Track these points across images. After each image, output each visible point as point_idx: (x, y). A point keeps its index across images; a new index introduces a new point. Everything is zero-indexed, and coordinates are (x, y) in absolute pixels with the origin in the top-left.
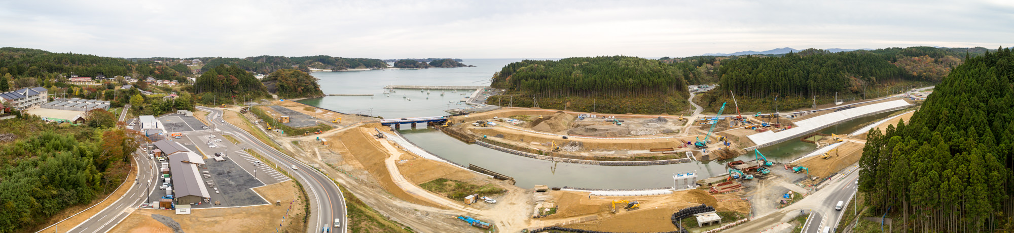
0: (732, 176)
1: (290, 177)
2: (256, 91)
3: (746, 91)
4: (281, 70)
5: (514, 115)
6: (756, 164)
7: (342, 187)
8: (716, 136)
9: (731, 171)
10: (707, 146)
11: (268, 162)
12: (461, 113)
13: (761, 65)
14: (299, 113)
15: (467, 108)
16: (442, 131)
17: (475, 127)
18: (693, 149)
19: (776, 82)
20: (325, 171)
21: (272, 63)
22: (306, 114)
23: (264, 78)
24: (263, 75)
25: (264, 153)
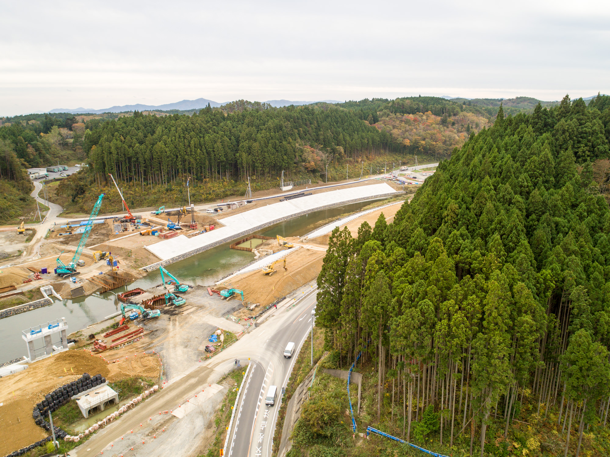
0: (127, 316)
3: (138, 173)
6: (164, 292)
8: (92, 253)
9: (124, 308)
10: (78, 271)
13: (159, 130)
18: (52, 281)
19: (186, 157)
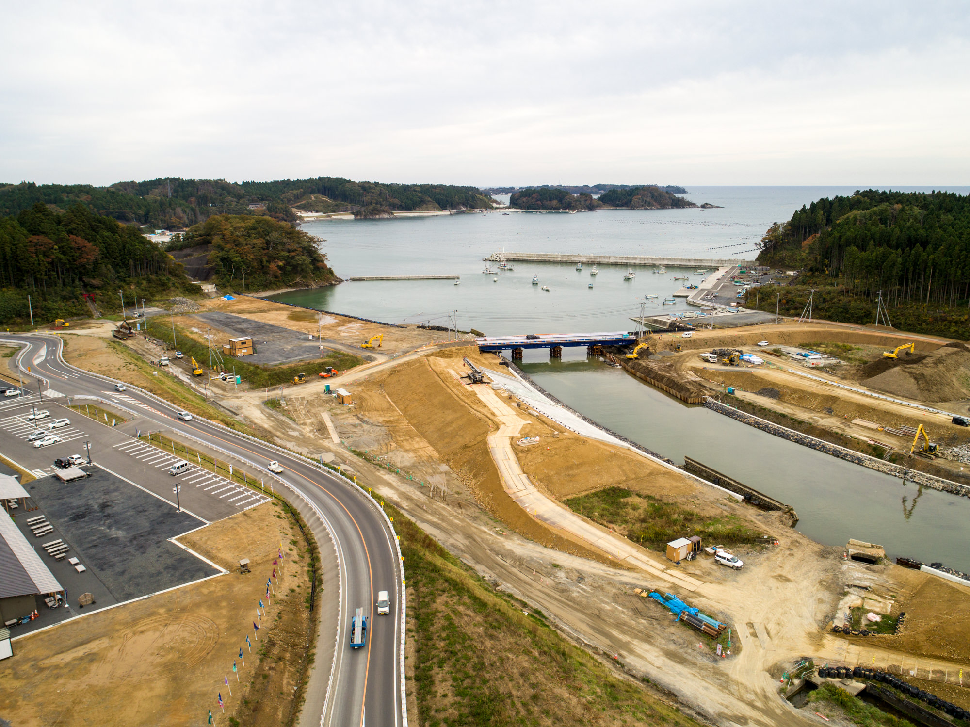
1: (267, 492)
2: (153, 277)
4: (218, 217)
5: (813, 341)
7: (391, 507)
11: (208, 461)
12: (674, 328)
14: (278, 327)
15: (688, 314)
16: (624, 369)
17: (707, 365)
20: (350, 470)
21: (193, 199)
22: (294, 329)
23: (172, 242)
24: (168, 233)
25: (194, 438)
